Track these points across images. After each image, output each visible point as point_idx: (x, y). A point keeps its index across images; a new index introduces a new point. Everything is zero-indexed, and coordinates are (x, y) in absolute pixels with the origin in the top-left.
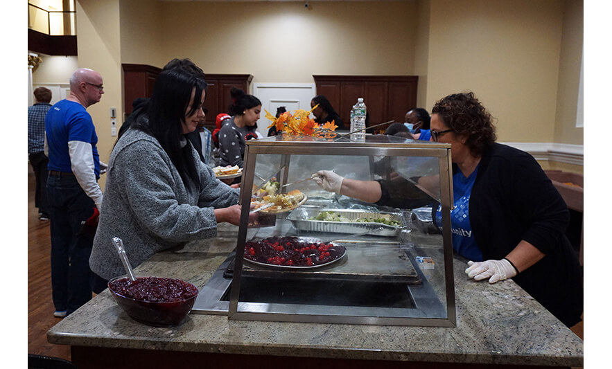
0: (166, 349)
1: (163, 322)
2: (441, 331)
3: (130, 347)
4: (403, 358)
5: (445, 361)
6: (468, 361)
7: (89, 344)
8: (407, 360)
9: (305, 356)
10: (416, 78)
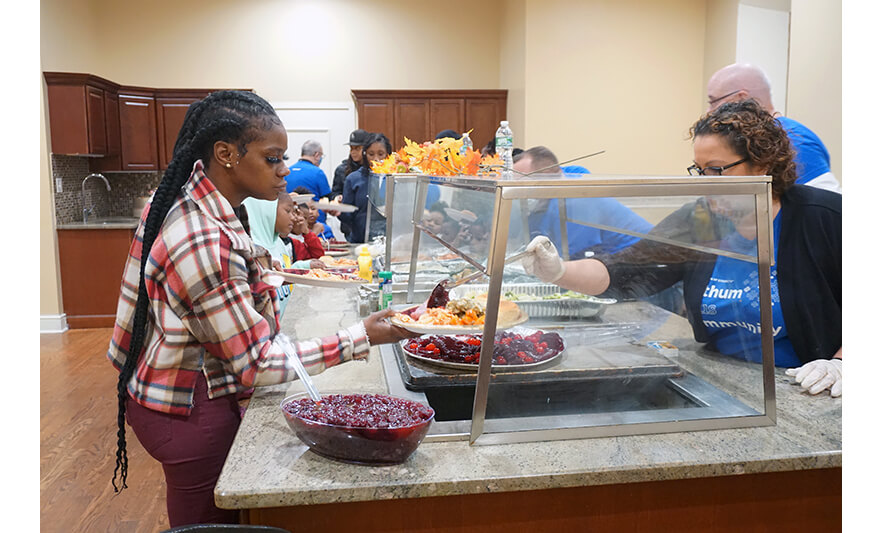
0: (410, 496)
1: (387, 457)
2: (762, 432)
3: (354, 500)
4: (739, 471)
5: (792, 469)
6: (819, 465)
7: (289, 503)
8: (743, 472)
9: (608, 483)
10: (505, 93)
